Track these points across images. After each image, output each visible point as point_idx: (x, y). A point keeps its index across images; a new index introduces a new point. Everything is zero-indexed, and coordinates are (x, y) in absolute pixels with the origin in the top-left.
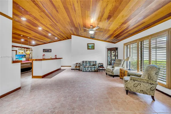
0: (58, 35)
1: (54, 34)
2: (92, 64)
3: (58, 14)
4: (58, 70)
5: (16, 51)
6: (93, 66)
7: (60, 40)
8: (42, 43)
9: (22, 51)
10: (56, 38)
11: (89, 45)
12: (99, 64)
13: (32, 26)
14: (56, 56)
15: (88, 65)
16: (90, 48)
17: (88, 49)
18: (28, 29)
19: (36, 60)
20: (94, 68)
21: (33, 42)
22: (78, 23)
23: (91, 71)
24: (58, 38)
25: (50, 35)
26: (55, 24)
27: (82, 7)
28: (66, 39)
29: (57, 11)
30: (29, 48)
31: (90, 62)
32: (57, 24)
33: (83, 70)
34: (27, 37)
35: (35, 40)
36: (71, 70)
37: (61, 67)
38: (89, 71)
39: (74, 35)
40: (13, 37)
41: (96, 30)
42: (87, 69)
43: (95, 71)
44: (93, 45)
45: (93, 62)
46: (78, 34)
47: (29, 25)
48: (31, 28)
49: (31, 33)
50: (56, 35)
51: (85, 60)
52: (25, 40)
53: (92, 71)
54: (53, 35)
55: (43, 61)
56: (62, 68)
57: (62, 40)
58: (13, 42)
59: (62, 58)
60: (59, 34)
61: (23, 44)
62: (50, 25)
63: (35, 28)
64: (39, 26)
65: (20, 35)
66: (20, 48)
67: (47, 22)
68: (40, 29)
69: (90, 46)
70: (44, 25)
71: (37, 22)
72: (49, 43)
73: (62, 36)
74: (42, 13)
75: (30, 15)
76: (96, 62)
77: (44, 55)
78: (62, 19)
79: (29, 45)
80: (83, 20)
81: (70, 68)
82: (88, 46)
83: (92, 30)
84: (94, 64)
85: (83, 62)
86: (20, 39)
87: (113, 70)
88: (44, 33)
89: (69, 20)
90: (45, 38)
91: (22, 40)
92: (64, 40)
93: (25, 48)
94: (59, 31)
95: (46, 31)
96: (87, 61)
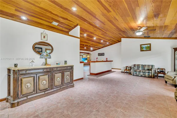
0: (108, 40)
1: (106, 40)
2: (146, 68)
3: (105, 26)
4: (109, 72)
5: (82, 55)
6: (147, 71)
7: (112, 44)
8: (97, 49)
9: (85, 56)
10: (108, 43)
11: (142, 46)
12: (158, 69)
13: (90, 38)
14: (107, 59)
15: (141, 69)
16: (144, 49)
17: (141, 51)
18: (88, 40)
19: (92, 62)
20: (148, 73)
21: (92, 49)
22: (124, 28)
23: (143, 76)
24: (109, 43)
25: (102, 41)
26: (105, 32)
27: (122, 17)
28: (117, 42)
29: (104, 24)
30: (89, 53)
31: (143, 66)
32: (107, 32)
33: (134, 74)
34: (87, 46)
35: (92, 47)
36: (121, 73)
37: (111, 69)
38: (141, 76)
39: (124, 37)
40: (80, 47)
41: (145, 30)
42: (138, 73)
43: (150, 77)
44: (149, 45)
45: (149, 66)
46: (127, 36)
47: (88, 37)
48: (89, 39)
49: (90, 43)
50: (107, 41)
51: (137, 63)
52: (87, 48)
53: (145, 77)
54: (104, 41)
55: (96, 63)
56: (113, 70)
57: (114, 44)
58: (80, 50)
59: (113, 61)
60: (110, 39)
61: (85, 50)
62: (102, 34)
63: (91, 39)
64: (94, 37)
65: (84, 45)
66: (84, 54)
67: (99, 33)
68: (95, 38)
69: (144, 48)
70: (97, 35)
71: (92, 35)
72: (103, 47)
73: (113, 41)
74: (95, 28)
75: (88, 32)
76: (152, 66)
77: (97, 58)
78: (109, 28)
79: (89, 51)
80: (127, 25)
81: (120, 71)
82: (141, 48)
83: (139, 32)
84: (150, 68)
85: (135, 65)
86: (84, 48)
87: (175, 77)
88: (98, 41)
89: (115, 27)
90: (99, 44)
91: (85, 48)
92: (115, 43)
93: (87, 53)
94: (109, 37)
95: (99, 39)
96: (140, 65)
